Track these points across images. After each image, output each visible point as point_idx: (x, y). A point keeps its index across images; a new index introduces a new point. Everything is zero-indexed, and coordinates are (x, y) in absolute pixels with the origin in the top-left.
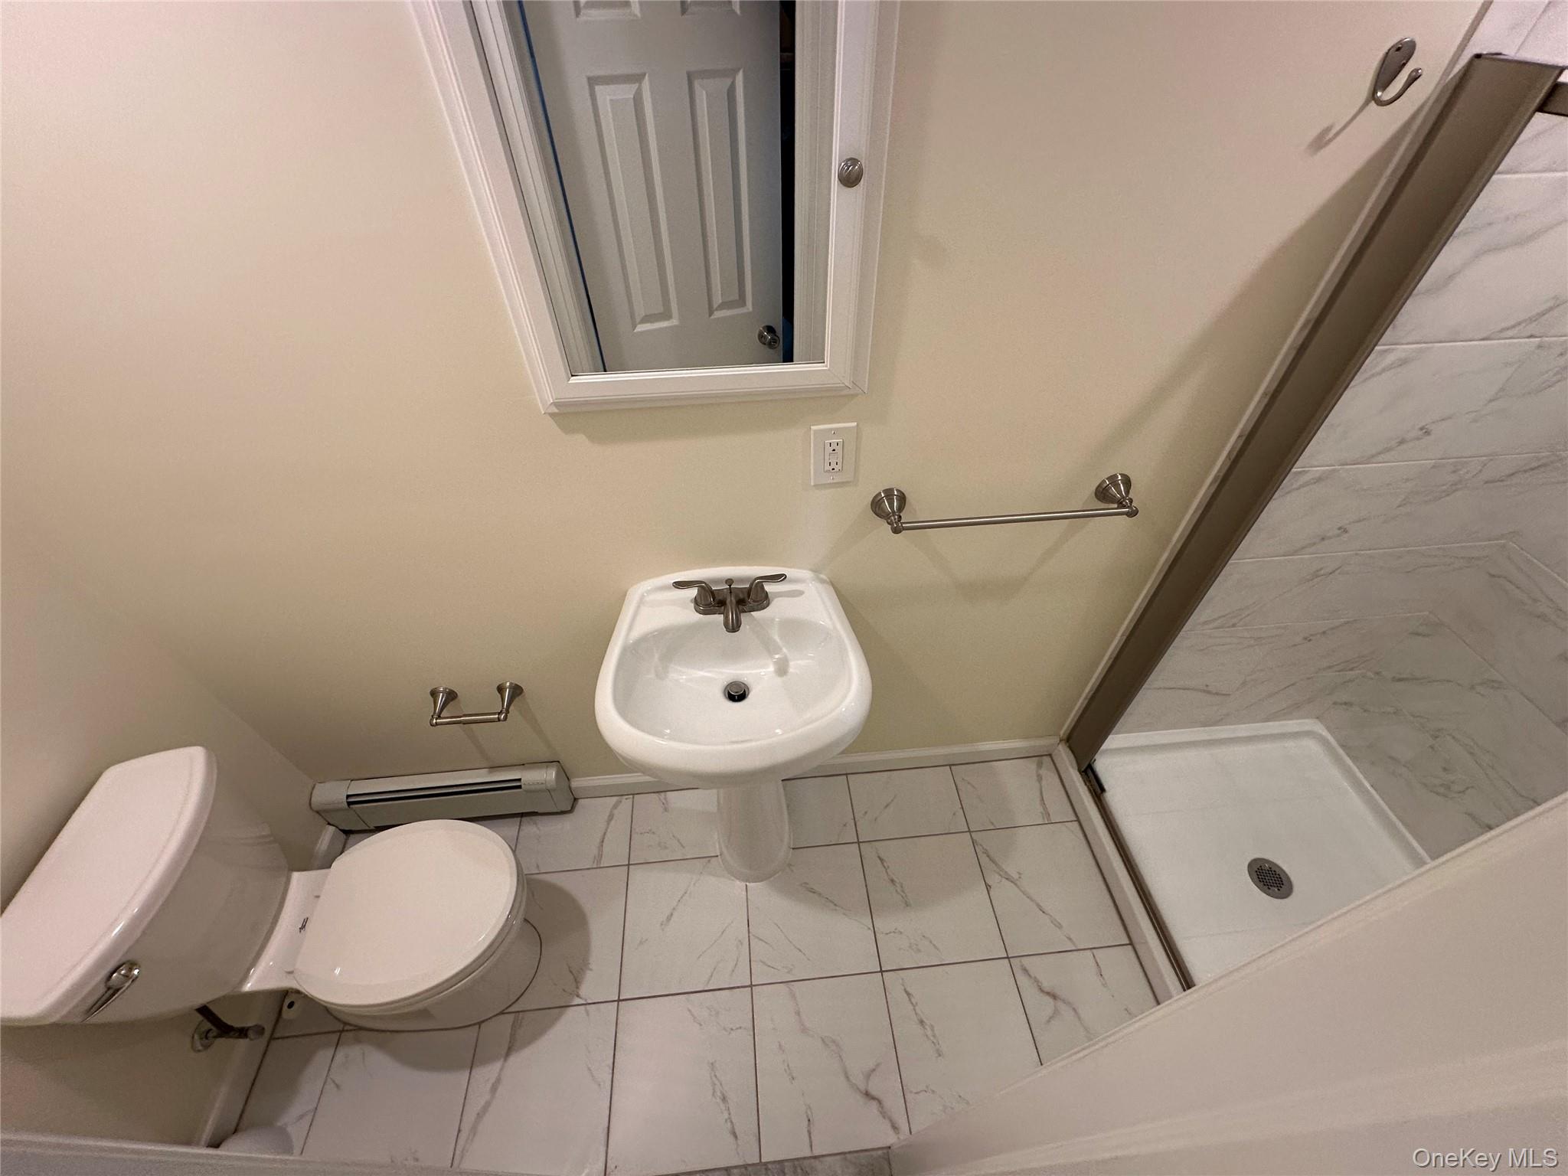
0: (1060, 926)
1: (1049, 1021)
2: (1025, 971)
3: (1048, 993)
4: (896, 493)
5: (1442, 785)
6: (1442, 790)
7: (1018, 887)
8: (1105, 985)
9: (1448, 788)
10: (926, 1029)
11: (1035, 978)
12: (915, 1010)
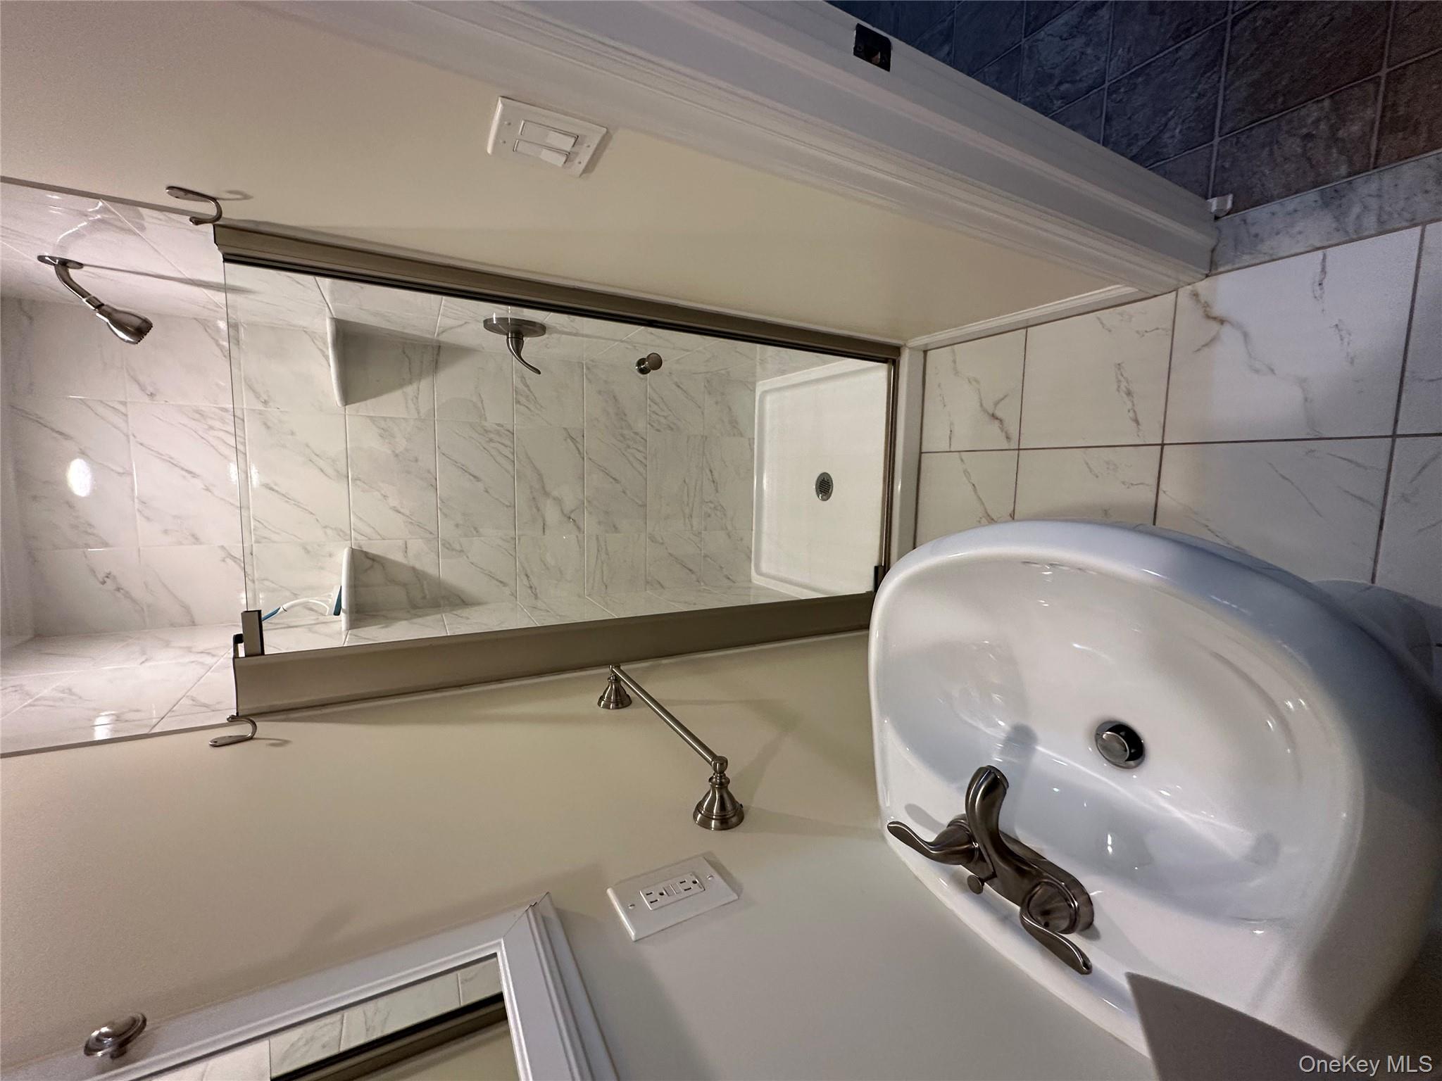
0: (965, 471)
1: (1006, 396)
2: (1008, 438)
3: (997, 419)
4: (700, 815)
5: (717, 510)
6: (719, 508)
7: (985, 509)
8: (952, 424)
9: (715, 508)
10: (1126, 387)
11: (1002, 431)
12: (1133, 405)
